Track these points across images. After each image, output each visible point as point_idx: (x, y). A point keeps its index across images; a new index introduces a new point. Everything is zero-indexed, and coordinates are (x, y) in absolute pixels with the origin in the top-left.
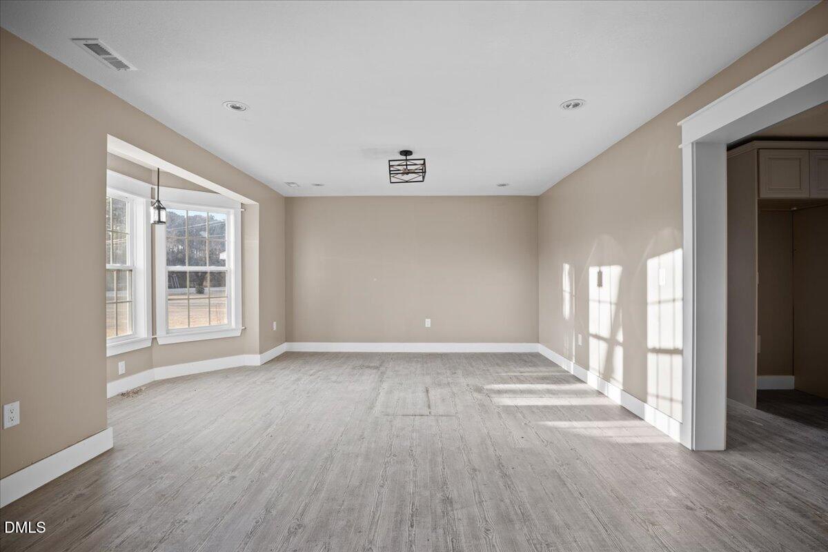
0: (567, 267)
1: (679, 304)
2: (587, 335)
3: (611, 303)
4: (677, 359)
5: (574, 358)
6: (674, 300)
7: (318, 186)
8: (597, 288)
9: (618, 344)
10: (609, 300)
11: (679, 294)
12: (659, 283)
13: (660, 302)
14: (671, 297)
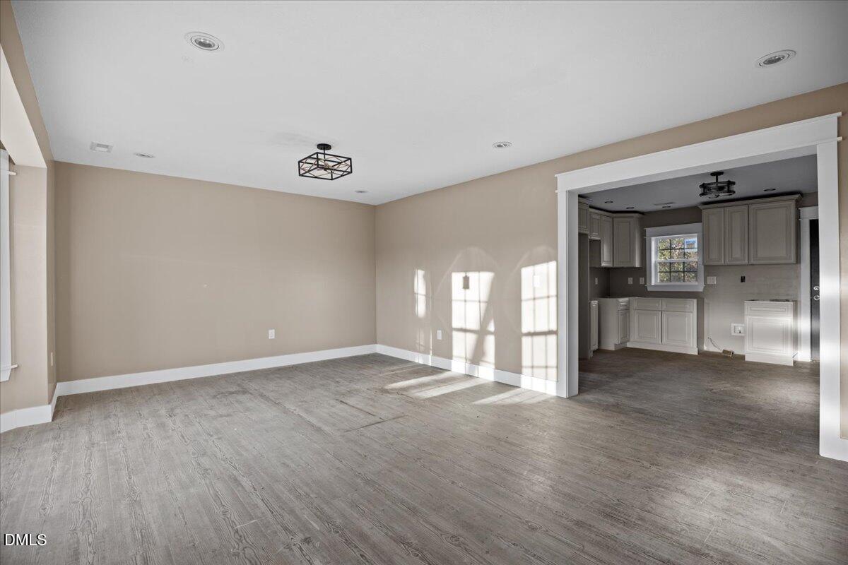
0: (420, 273)
1: (553, 300)
2: (449, 331)
3: (480, 302)
4: (552, 339)
5: (431, 352)
6: (548, 297)
7: (142, 158)
8: (463, 290)
9: (490, 333)
10: (478, 299)
11: (553, 292)
12: (533, 284)
13: (534, 299)
14: (545, 294)
